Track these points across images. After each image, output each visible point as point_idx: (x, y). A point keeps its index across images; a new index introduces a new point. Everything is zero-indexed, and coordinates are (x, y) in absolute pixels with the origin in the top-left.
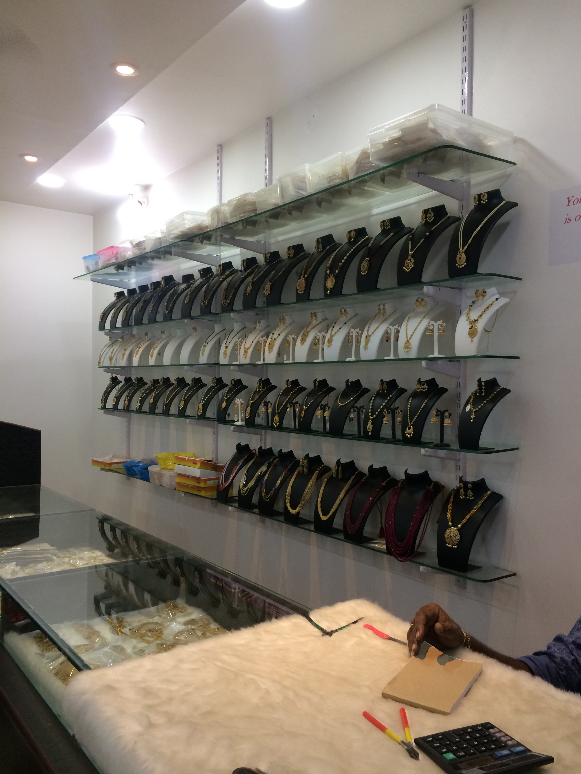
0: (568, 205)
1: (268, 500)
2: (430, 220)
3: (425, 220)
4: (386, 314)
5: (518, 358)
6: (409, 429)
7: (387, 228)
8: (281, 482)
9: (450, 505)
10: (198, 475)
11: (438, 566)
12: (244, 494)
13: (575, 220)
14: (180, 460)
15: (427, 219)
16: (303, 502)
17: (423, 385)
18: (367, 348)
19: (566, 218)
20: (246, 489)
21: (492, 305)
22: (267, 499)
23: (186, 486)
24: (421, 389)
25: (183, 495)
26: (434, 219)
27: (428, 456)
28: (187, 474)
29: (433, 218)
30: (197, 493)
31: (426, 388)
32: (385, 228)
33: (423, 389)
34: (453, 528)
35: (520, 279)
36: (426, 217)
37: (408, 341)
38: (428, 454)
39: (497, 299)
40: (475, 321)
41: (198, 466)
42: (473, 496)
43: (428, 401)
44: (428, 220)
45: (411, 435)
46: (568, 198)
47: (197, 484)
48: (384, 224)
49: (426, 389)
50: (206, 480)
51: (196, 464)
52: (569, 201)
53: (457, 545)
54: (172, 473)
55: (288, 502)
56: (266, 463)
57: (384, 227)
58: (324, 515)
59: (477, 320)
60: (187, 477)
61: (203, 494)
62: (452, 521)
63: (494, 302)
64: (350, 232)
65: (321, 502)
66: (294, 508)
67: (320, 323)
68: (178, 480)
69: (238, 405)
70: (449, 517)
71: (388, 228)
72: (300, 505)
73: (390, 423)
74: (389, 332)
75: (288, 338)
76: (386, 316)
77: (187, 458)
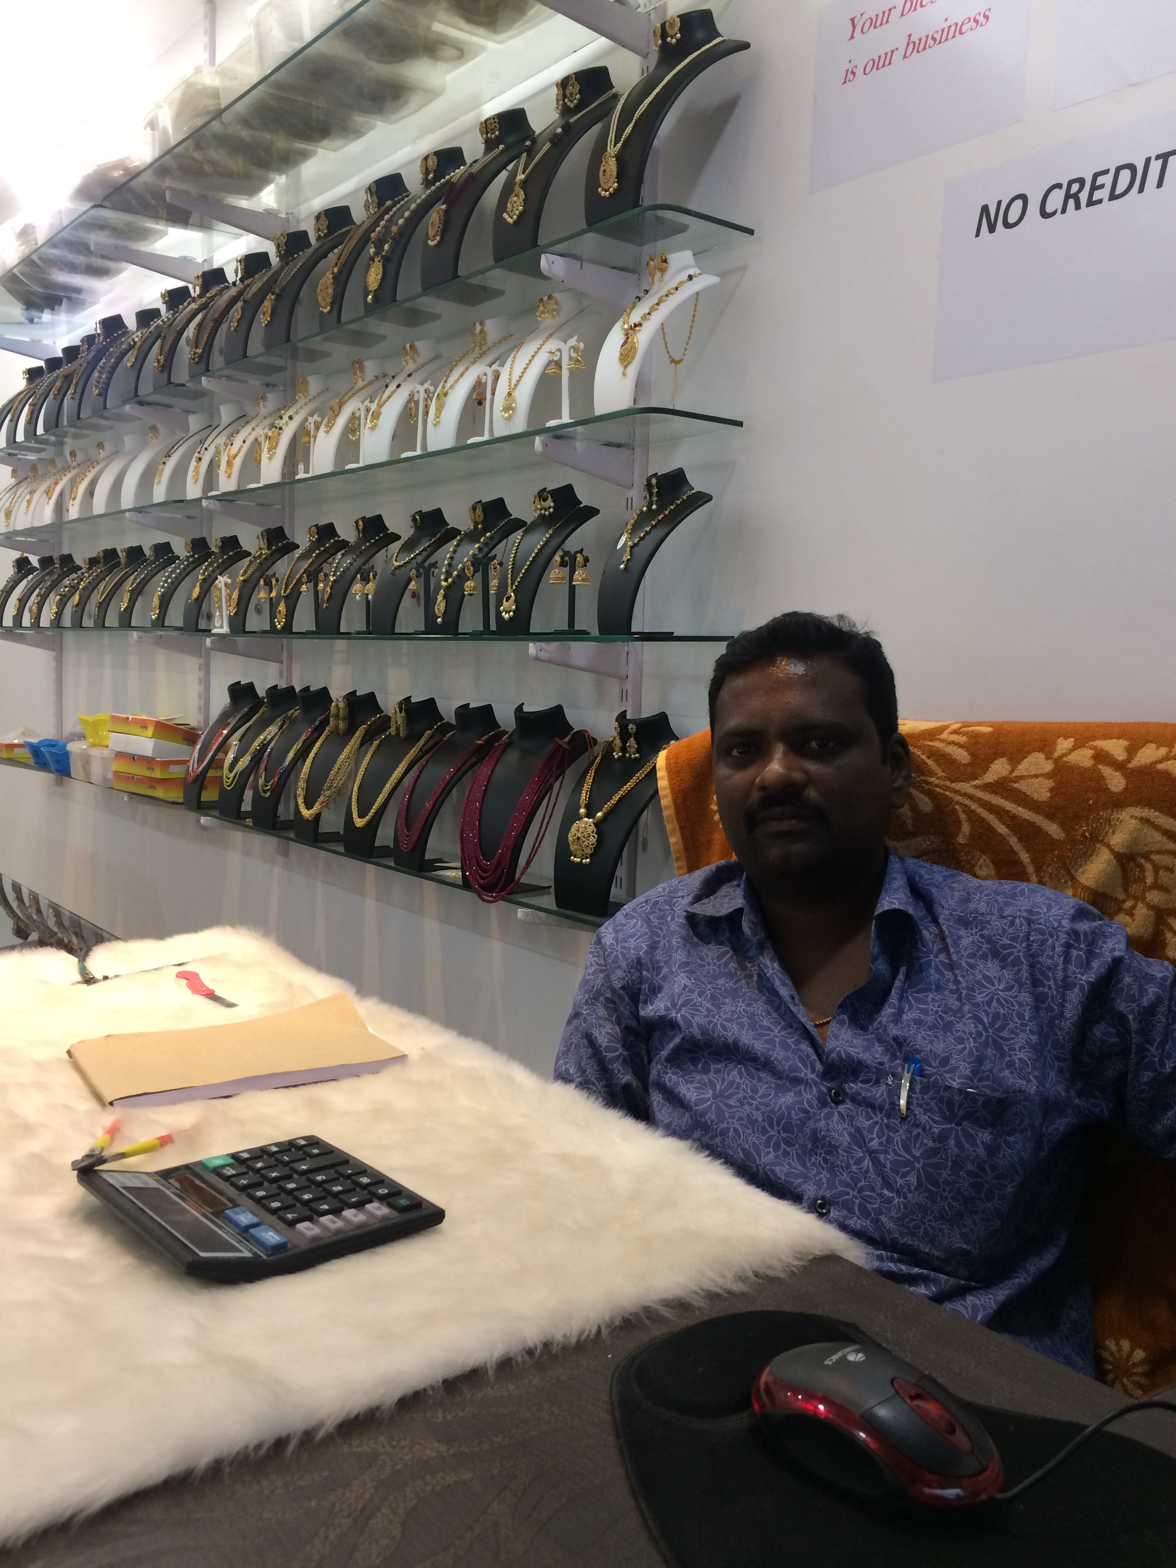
0: (852, 37)
1: (267, 795)
2: (571, 101)
3: (561, 102)
4: (486, 343)
5: (740, 424)
6: (508, 599)
7: (493, 136)
8: (295, 755)
9: (592, 772)
10: (149, 753)
11: (555, 908)
12: (229, 786)
13: (865, 74)
14: (121, 723)
15: (566, 100)
16: (328, 793)
17: (545, 500)
18: (439, 422)
19: (847, 71)
20: (232, 775)
21: (676, 289)
22: (265, 792)
23: (130, 778)
24: (541, 510)
25: (126, 798)
26: (579, 100)
27: (543, 661)
28: (130, 751)
29: (578, 96)
30: (149, 792)
31: (550, 507)
32: (489, 135)
33: (546, 510)
34: (586, 819)
35: (751, 232)
36: (565, 96)
37: (509, 394)
38: (543, 655)
39: (690, 278)
40: (636, 326)
41: (150, 732)
42: (638, 751)
43: (551, 535)
44: (568, 104)
45: (512, 613)
46: (853, 20)
47: (148, 774)
48: (486, 127)
49: (551, 510)
50: (166, 764)
51: (146, 728)
52: (854, 27)
53: (592, 856)
54: (106, 753)
55: (300, 795)
56: (279, 719)
57: (487, 133)
58: (361, 816)
59: (640, 325)
60: (133, 758)
61: (160, 793)
62: (587, 807)
63: (682, 283)
64: (426, 159)
65: (359, 788)
66: (309, 807)
67: (370, 383)
68: (116, 766)
69: (220, 590)
70: (584, 796)
71: (496, 137)
72: (322, 799)
73: (479, 593)
74: (483, 381)
75: (307, 424)
76: (485, 348)
77: (131, 717)
